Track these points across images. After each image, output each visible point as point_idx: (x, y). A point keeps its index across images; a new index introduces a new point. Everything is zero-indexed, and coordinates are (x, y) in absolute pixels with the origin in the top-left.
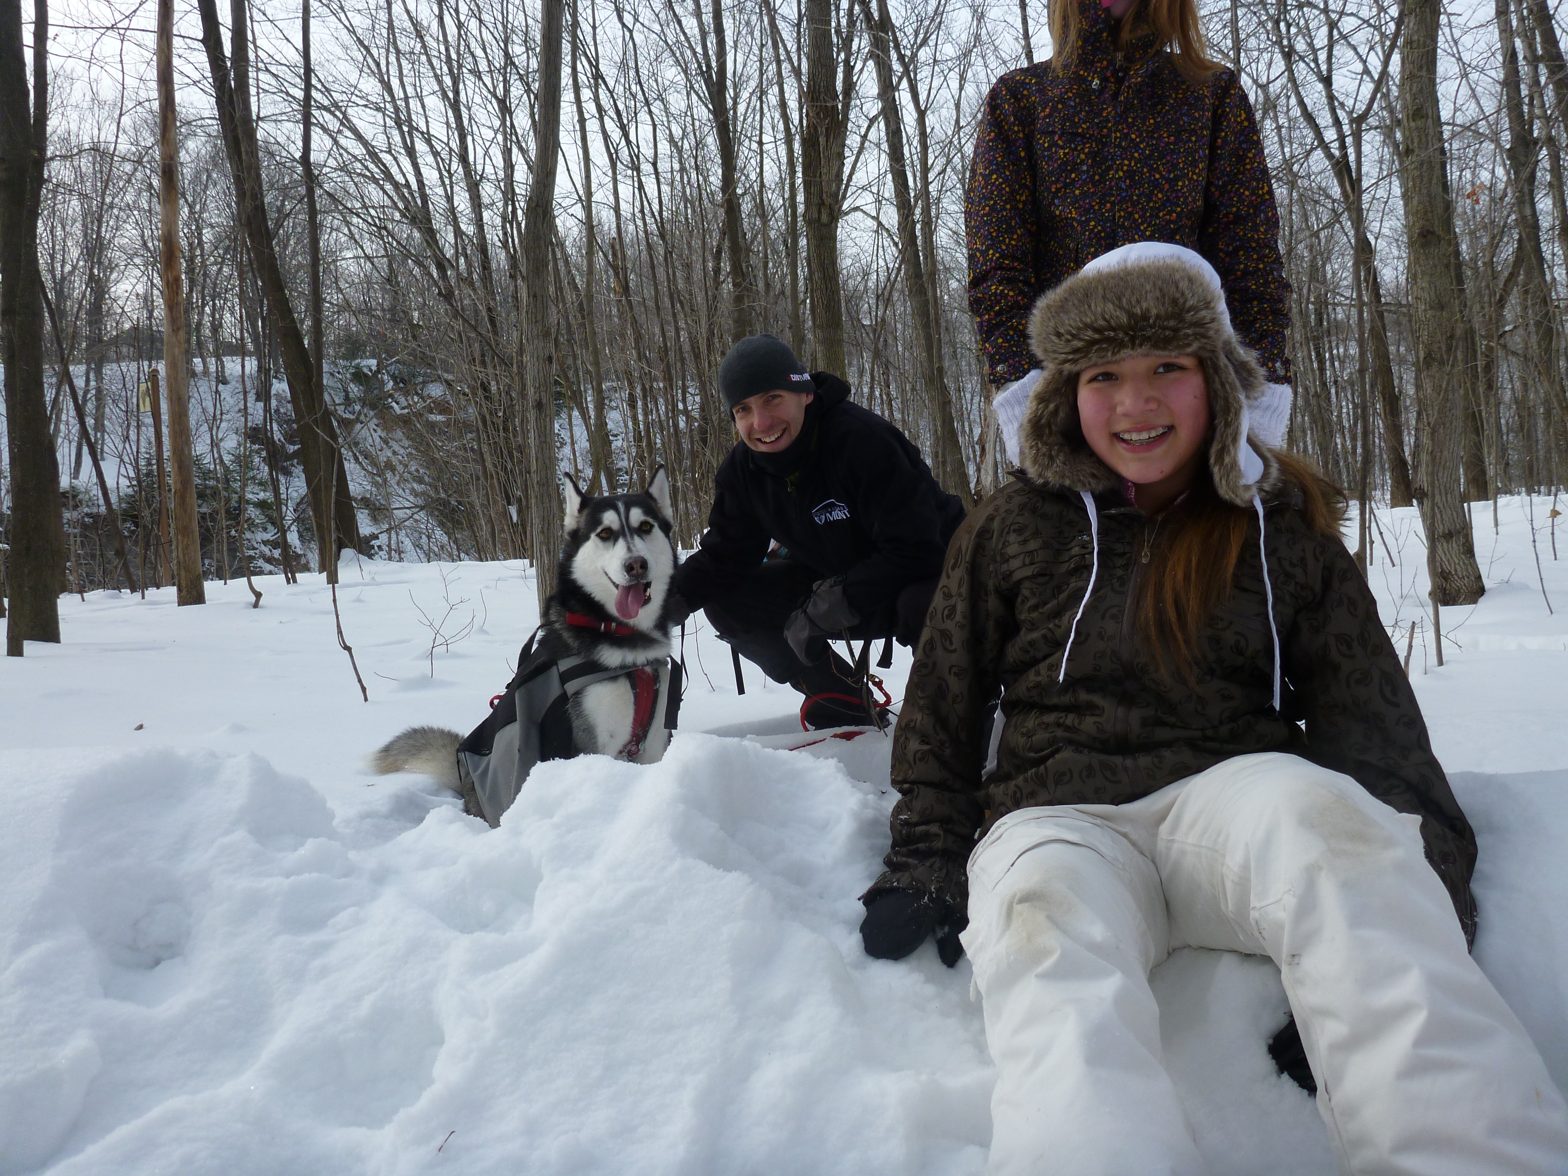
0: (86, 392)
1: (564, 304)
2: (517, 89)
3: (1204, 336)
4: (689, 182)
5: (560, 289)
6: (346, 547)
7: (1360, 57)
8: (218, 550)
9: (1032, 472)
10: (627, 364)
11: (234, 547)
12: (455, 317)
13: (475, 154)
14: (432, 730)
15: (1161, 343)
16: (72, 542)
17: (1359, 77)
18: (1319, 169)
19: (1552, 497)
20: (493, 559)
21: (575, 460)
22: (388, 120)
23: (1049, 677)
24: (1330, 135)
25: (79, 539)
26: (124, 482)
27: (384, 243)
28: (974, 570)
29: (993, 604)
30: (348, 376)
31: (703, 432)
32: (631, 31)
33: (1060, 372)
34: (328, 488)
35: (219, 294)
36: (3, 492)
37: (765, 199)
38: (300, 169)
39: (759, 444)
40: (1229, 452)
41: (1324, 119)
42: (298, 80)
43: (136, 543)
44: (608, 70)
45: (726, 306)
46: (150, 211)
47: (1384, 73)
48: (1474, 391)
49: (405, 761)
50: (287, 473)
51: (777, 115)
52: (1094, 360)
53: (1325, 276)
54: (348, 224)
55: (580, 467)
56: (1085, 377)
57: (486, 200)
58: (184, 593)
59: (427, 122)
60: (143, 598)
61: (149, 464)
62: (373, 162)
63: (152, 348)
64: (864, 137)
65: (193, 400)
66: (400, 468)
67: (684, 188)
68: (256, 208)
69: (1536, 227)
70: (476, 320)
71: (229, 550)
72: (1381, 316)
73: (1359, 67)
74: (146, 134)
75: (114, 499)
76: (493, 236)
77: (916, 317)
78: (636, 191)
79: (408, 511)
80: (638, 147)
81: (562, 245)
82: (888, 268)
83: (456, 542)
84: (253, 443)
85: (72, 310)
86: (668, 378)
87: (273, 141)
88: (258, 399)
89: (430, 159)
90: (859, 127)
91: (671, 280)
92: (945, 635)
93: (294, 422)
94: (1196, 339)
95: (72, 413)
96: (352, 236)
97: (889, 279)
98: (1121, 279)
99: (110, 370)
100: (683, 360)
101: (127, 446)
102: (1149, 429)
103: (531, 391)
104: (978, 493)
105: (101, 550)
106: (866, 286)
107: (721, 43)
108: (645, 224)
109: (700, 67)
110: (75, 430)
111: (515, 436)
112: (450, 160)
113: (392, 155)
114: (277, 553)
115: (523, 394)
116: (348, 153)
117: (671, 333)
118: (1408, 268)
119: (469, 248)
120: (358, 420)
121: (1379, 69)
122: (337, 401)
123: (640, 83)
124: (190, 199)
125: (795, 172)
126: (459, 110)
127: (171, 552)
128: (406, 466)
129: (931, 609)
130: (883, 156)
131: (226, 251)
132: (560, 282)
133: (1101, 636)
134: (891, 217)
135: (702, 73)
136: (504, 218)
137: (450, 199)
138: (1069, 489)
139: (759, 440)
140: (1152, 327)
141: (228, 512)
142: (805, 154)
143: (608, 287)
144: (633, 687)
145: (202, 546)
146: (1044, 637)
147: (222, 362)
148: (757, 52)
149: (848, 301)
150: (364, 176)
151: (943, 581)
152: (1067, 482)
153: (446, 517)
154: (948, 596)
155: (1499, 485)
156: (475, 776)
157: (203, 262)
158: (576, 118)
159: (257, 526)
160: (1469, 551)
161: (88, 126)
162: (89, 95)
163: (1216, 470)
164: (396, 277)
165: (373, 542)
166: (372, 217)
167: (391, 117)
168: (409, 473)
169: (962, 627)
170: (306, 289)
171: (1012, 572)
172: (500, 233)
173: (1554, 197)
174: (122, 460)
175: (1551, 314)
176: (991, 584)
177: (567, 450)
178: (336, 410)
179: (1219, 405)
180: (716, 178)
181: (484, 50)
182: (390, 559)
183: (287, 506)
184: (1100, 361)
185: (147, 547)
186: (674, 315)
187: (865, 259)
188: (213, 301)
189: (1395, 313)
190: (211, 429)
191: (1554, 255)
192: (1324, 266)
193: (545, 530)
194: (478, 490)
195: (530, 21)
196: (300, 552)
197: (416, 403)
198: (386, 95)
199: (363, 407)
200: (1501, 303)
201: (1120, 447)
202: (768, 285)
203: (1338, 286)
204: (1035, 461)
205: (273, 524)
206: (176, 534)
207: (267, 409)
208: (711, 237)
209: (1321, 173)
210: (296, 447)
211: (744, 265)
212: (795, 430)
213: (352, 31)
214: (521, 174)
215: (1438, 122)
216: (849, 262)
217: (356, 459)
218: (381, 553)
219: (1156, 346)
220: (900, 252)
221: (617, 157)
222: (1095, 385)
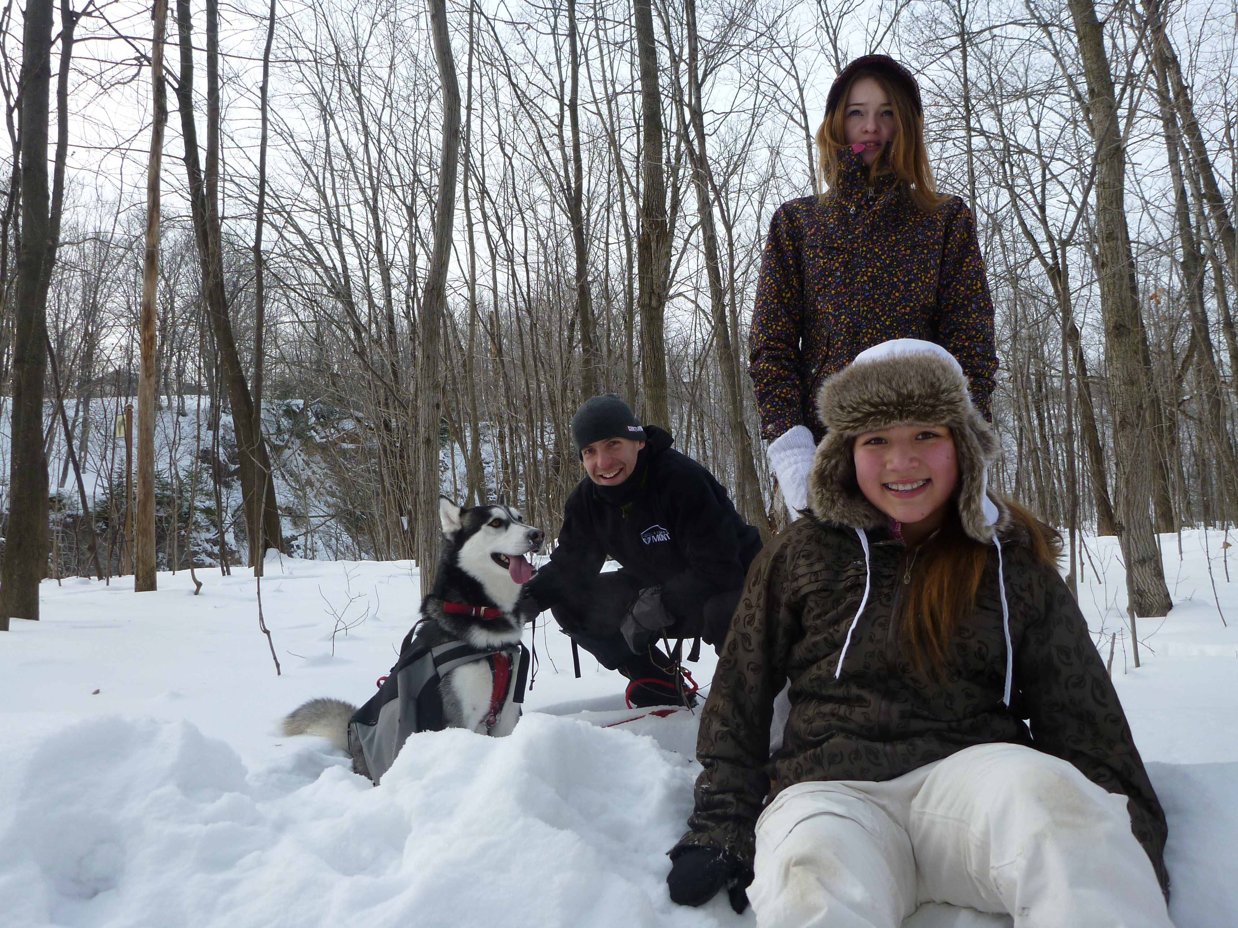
0: (75, 421)
1: (451, 362)
2: (421, 200)
3: (955, 412)
4: (551, 270)
5: (448, 350)
6: (271, 547)
7: (1066, 191)
8: (170, 546)
9: (818, 512)
10: (499, 409)
11: (183, 543)
12: (366, 370)
13: (388, 246)
14: (330, 701)
15: (923, 416)
16: (55, 538)
17: (1065, 206)
18: (1037, 273)
19: (1224, 532)
20: (387, 560)
21: (455, 483)
22: (322, 219)
23: (829, 671)
24: (1045, 248)
25: (60, 534)
26: (100, 490)
27: (314, 312)
28: (771, 587)
29: (783, 614)
30: (281, 412)
31: (556, 462)
32: (510, 159)
33: (841, 436)
34: (259, 500)
35: (185, 346)
36: (4, 497)
37: (609, 284)
38: (252, 255)
39: (601, 479)
40: (974, 501)
41: (1040, 235)
42: (255, 189)
43: (105, 540)
44: (492, 187)
45: (577, 367)
46: (135, 283)
47: (1085, 202)
48: (1161, 446)
49: (308, 726)
50: (228, 486)
51: (620, 223)
52: (870, 427)
53: (1043, 353)
54: (287, 297)
55: (459, 487)
56: (861, 441)
57: (394, 281)
58: (141, 581)
59: (352, 222)
60: (108, 584)
61: (120, 477)
62: (309, 251)
63: (129, 388)
64: (687, 241)
65: (158, 428)
66: (318, 485)
67: (547, 275)
68: (217, 284)
69: (1205, 321)
70: (382, 372)
71: (179, 546)
72: (1087, 386)
73: (1066, 198)
74: (137, 226)
75: (90, 504)
76: (399, 308)
77: (725, 378)
78: (510, 277)
79: (322, 519)
80: (513, 244)
81: (451, 316)
82: (703, 340)
83: (358, 544)
84: (203, 462)
85: (69, 356)
86: (530, 421)
87: (233, 233)
88: (209, 428)
89: (353, 250)
90: (683, 233)
91: (535, 345)
92: (746, 637)
93: (236, 446)
94: (949, 413)
95: (63, 437)
96: (290, 306)
97: (704, 348)
98: (891, 367)
99: (95, 404)
100: (542, 406)
101: (104, 463)
102: (912, 482)
103: (422, 430)
104: (771, 516)
105: (77, 544)
106: (686, 352)
107: (579, 169)
108: (516, 302)
109: (562, 186)
110: (64, 450)
111: (408, 463)
112: (368, 251)
113: (324, 246)
114: (216, 549)
115: (416, 432)
116: (291, 243)
117: (534, 386)
118: (1106, 350)
119: (379, 317)
120: (286, 446)
121: (1081, 199)
122: (271, 432)
123: (516, 197)
124: (167, 275)
125: (633, 267)
126: (377, 214)
127: (133, 546)
128: (322, 483)
129: (735, 617)
130: (701, 255)
131: (192, 313)
132: (449, 345)
133: (871, 640)
134: (706, 302)
135: (564, 190)
136: (407, 295)
137: (366, 279)
138: (847, 527)
139: (601, 476)
140: (916, 403)
141: (180, 516)
142: (640, 253)
143: (486, 349)
144: (492, 668)
145: (158, 543)
146: (825, 639)
147: (183, 399)
148: (606, 176)
149: (672, 365)
150: (301, 261)
151: (745, 594)
152: (846, 522)
153: (351, 524)
154: (749, 606)
155: (1183, 519)
156: (363, 743)
157: (174, 323)
158: (466, 222)
159: (201, 527)
160: (1159, 574)
161: (92, 219)
162: (95, 198)
163: (964, 514)
164: (322, 338)
165: (293, 542)
166: (306, 291)
167: (325, 218)
168: (324, 488)
169: (759, 631)
170: (252, 344)
171: (800, 588)
172: (404, 307)
173: (1218, 299)
174: (99, 475)
175: (1218, 389)
176: (784, 598)
177: (449, 473)
178: (269, 438)
179: (966, 465)
180: (572, 269)
181: (398, 170)
182: (306, 557)
183: (226, 512)
184: (875, 429)
185: (114, 543)
186: (536, 372)
187: (687, 332)
188: (179, 352)
189: (1098, 384)
190: (171, 451)
191: (1220, 342)
192: (1042, 346)
193: (429, 540)
194: (377, 504)
195: (434, 149)
196: (234, 548)
197: (332, 434)
198: (322, 201)
199: (290, 436)
200: (1179, 379)
201: (890, 495)
202: (610, 351)
203: (1053, 362)
204: (821, 504)
205: (215, 526)
206: (137, 535)
207: (215, 437)
208: (567, 313)
209: (1038, 276)
210: (237, 466)
211: (592, 335)
212: (630, 469)
213: (298, 153)
214: (422, 262)
215: (1128, 241)
216: (673, 334)
217: (283, 477)
218: (299, 551)
219: (918, 418)
220: (713, 327)
221: (497, 252)
222: (869, 447)
